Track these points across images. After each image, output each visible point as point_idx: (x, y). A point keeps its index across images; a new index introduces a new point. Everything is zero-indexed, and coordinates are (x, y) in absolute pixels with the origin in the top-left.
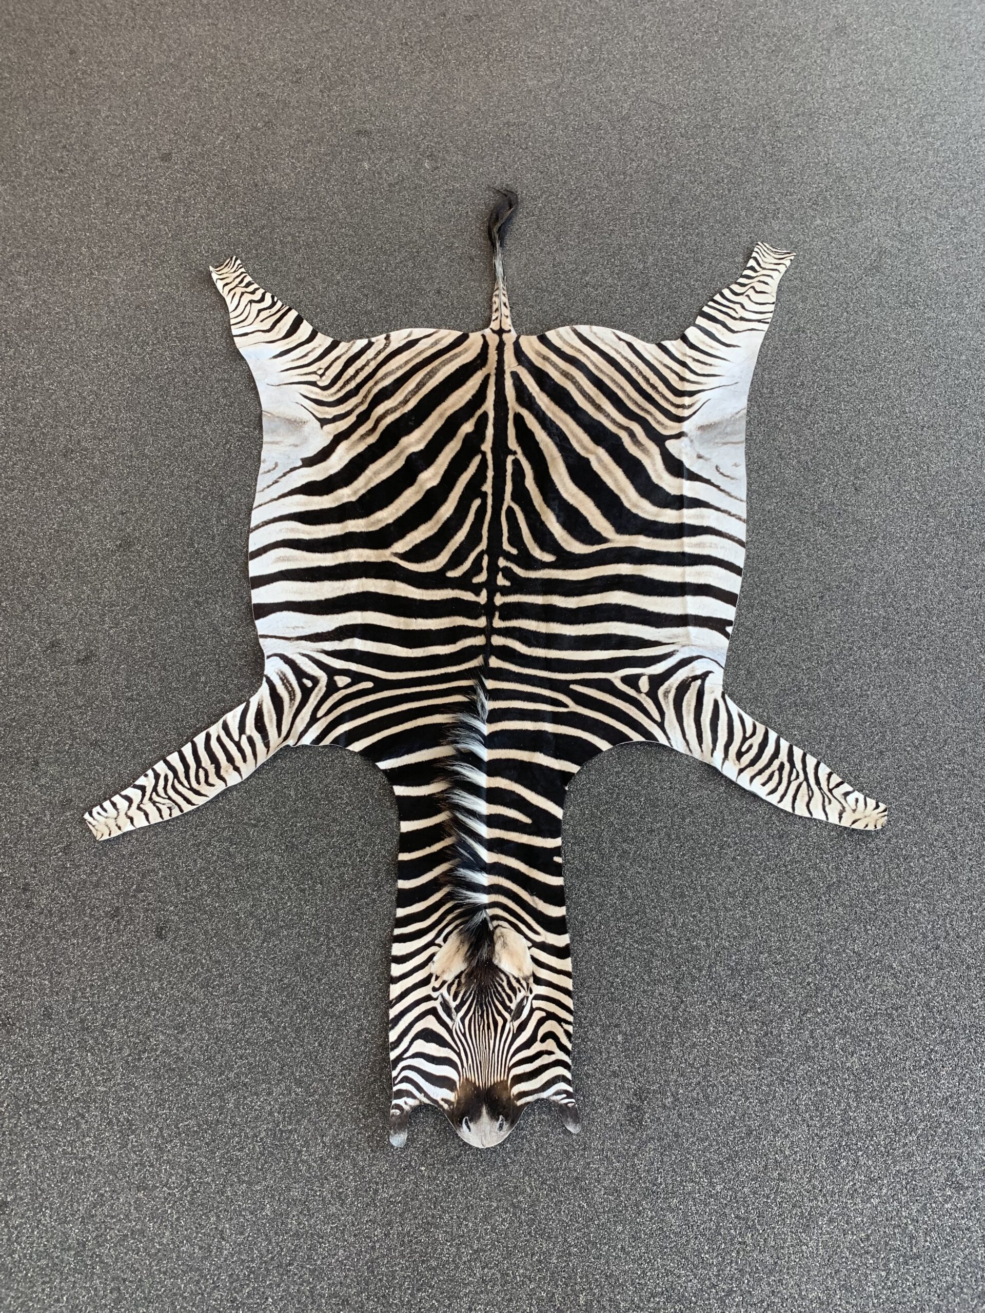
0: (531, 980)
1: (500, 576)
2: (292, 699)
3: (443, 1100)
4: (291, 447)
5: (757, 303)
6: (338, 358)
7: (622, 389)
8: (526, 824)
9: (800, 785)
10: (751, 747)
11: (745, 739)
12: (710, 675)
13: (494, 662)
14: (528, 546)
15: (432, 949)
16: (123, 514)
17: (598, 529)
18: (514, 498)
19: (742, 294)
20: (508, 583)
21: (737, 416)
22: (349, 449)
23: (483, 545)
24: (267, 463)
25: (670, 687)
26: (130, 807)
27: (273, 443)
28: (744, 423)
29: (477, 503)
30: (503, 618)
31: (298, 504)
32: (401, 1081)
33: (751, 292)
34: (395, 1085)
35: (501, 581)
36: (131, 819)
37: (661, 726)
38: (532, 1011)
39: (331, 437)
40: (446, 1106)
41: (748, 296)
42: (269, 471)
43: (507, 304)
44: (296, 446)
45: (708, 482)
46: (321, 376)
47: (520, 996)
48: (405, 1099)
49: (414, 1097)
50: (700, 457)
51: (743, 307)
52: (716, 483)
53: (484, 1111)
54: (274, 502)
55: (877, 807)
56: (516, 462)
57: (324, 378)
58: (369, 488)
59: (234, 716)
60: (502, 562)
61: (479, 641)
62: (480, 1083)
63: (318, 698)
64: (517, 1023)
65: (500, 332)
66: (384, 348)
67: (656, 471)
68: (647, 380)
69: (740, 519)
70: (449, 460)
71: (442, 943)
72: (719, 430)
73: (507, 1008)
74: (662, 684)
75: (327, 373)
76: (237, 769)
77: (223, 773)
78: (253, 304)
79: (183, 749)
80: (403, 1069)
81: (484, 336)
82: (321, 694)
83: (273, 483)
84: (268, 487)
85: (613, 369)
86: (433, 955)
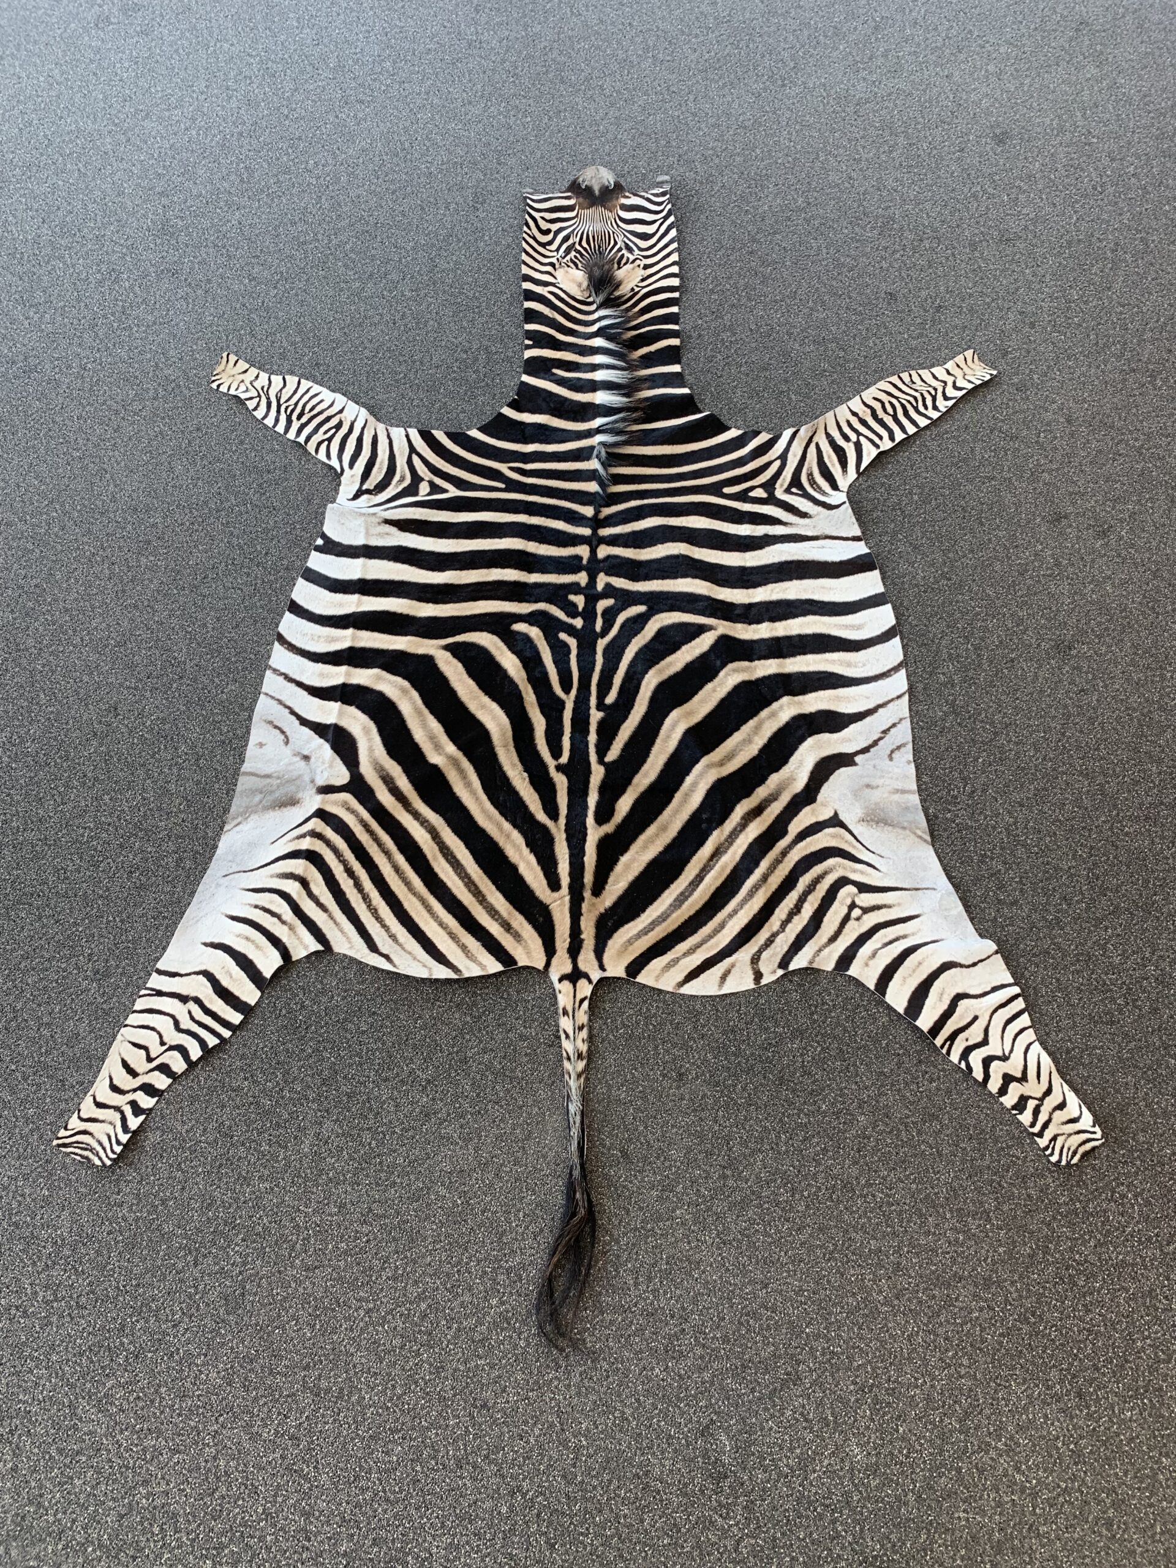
0: (557, 266)
1: (581, 606)
2: (810, 475)
3: (629, 198)
4: (874, 784)
5: (153, 1029)
6: (833, 939)
7: (397, 869)
8: (558, 368)
9: (286, 402)
10: (325, 433)
11: (330, 440)
12: (351, 496)
14: (544, 642)
15: (644, 284)
16: (1083, 690)
17: (455, 661)
18: (562, 704)
19: (172, 1048)
20: (572, 597)
21: (240, 819)
22: (791, 780)
23: (601, 644)
24: (904, 760)
25: (397, 486)
27: (903, 792)
28: (233, 809)
29: (610, 699)
30: (579, 558)
31: (848, 699)
32: (664, 202)
33: (155, 1049)
34: (668, 199)
35: (579, 600)
37: (412, 449)
38: (558, 250)
39: (820, 797)
40: (627, 194)
41: (162, 1043)
42: (899, 748)
43: (563, 1036)
44: (868, 786)
45: (304, 722)
46: (853, 906)
47: (568, 258)
48: (658, 192)
49: (653, 194)
50: (306, 758)
51: (176, 1023)
52: (293, 718)
53: (597, 193)
54: (880, 702)
55: (219, 386)
56: (556, 753)
57: (849, 902)
58: (756, 719)
59: (869, 454)
60: (578, 623)
61: (605, 532)
62: (601, 208)
63: (782, 477)
64: (570, 242)
65: (575, 976)
66: (760, 952)
67: (370, 740)
68: (358, 886)
69: (275, 670)
70: (650, 760)
71: (636, 287)
72: (270, 798)
73: (578, 251)
74: (404, 489)
75: (845, 910)
76: (854, 414)
77: (869, 411)
78: (1000, 1054)
79: (916, 430)
80: (662, 211)
81: (602, 968)
82: (779, 482)
83: (889, 729)
84: (894, 725)
85: (407, 905)
86: (643, 280)
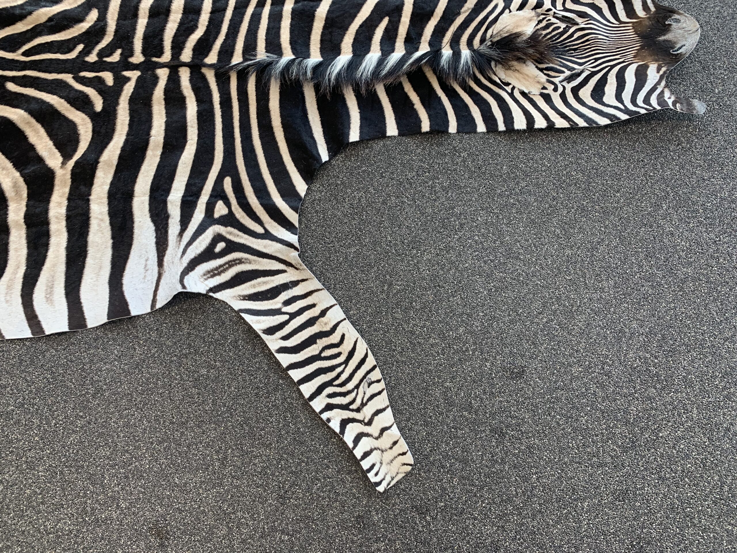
0: (539, 10)
1: (108, 60)
2: (240, 261)
3: (658, 72)
13: (212, 58)
14: (76, 34)
15: (517, 94)
18: (13, 51)
20: (119, 51)
23: (68, 78)
26: (368, 435)
29: (11, 86)
30: (160, 53)
32: (650, 105)
34: (654, 108)
35: (116, 57)
36: (383, 430)
40: (664, 69)
47: (554, 20)
48: (666, 98)
49: (662, 92)
59: (258, 322)
60: (92, 58)
61: (185, 74)
62: (638, 45)
71: (511, 86)
73: (565, 31)
76: (323, 313)
77: (328, 328)
79: (296, 380)
80: (636, 105)
82: (236, 231)
86: (523, 94)
